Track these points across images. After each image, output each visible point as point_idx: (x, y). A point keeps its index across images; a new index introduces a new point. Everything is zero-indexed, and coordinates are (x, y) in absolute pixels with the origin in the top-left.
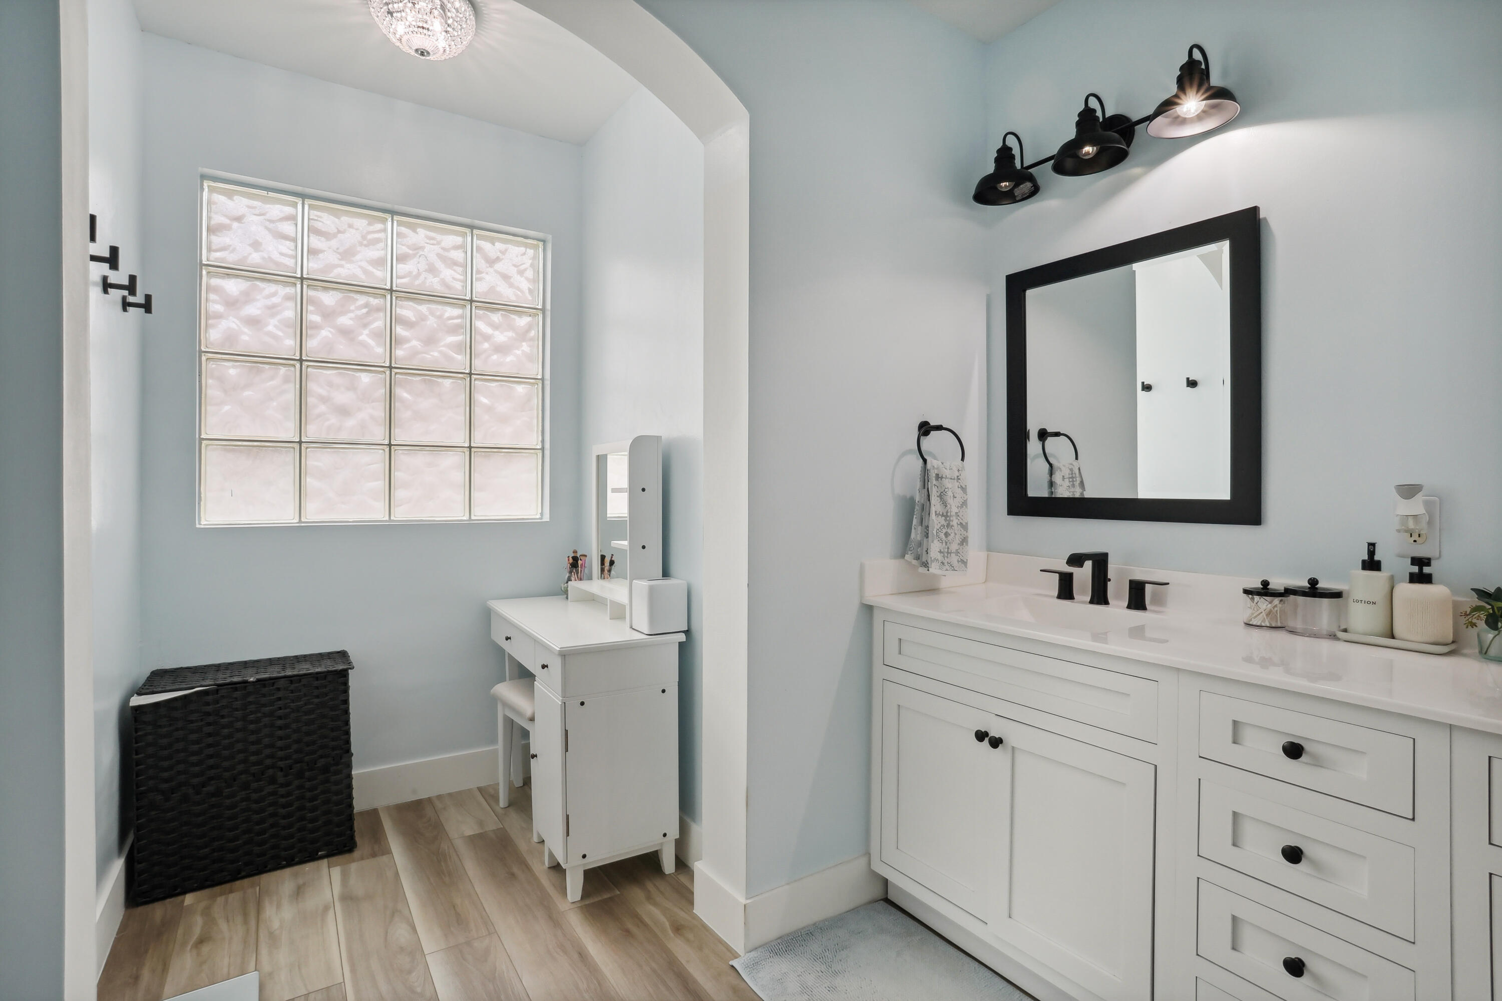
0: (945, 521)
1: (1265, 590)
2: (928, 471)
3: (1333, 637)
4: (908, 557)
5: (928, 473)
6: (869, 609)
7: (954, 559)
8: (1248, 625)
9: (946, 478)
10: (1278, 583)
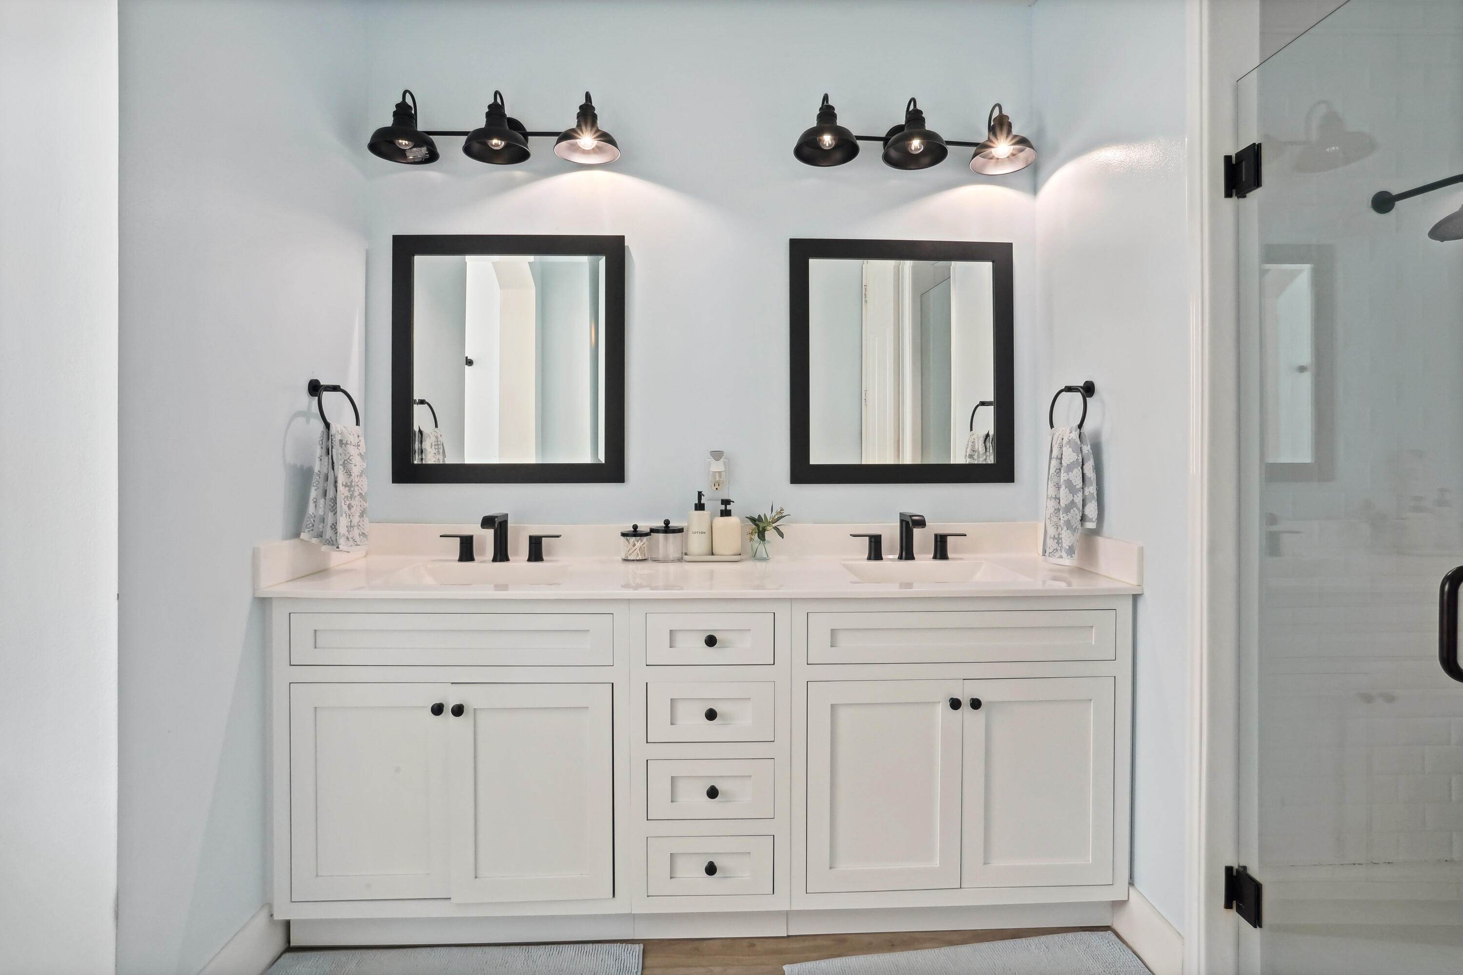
0: (349, 492)
1: (635, 533)
2: (331, 436)
3: (680, 560)
4: (303, 536)
5: (332, 439)
6: (263, 603)
7: (356, 532)
8: (626, 560)
9: (351, 444)
10: (643, 526)
